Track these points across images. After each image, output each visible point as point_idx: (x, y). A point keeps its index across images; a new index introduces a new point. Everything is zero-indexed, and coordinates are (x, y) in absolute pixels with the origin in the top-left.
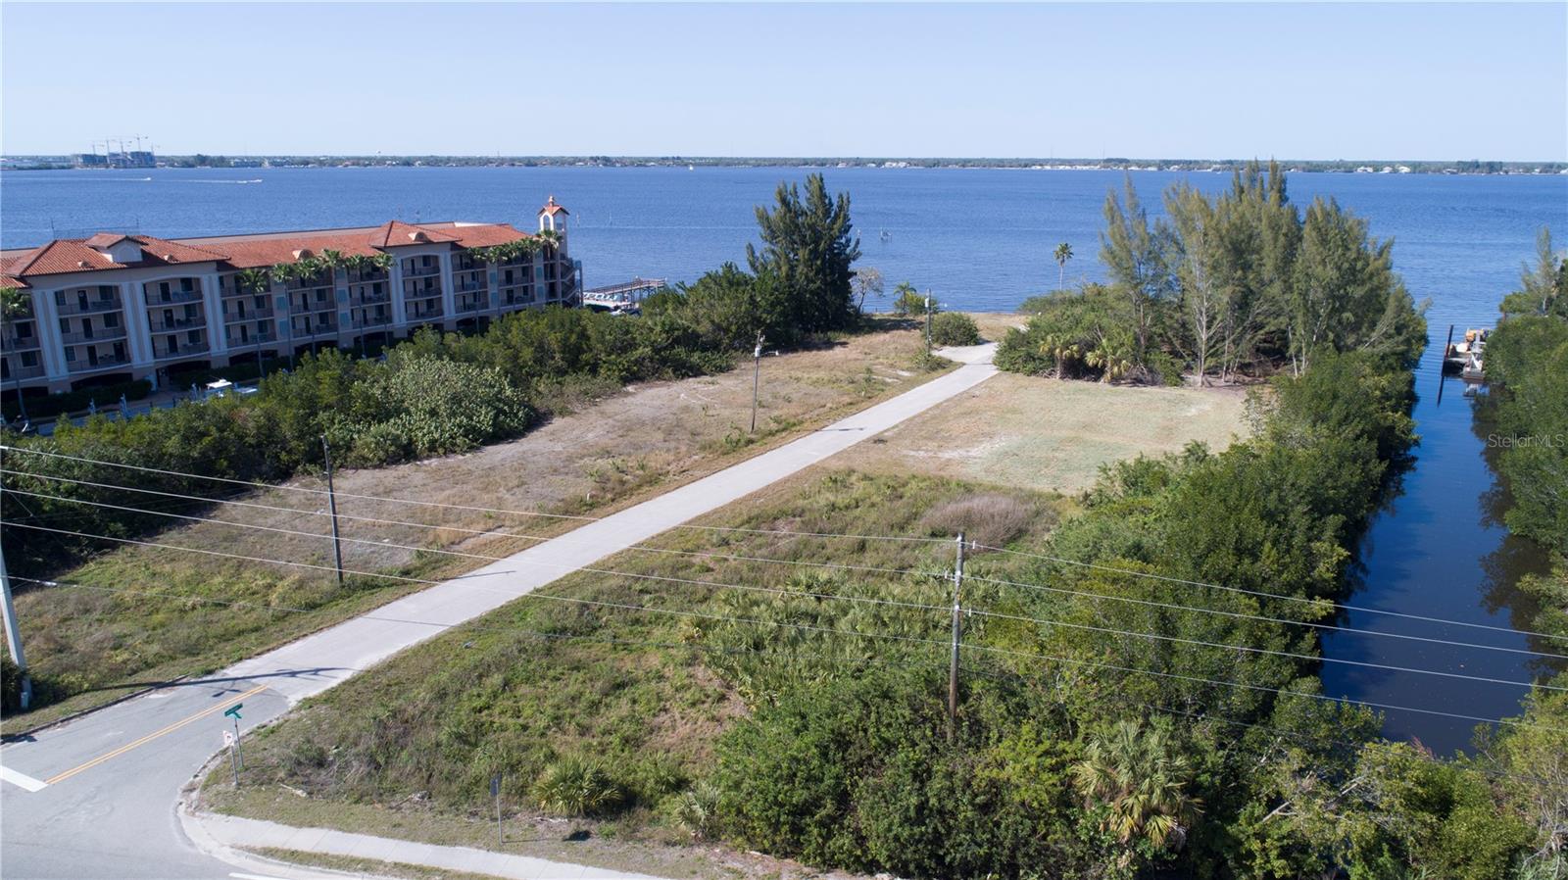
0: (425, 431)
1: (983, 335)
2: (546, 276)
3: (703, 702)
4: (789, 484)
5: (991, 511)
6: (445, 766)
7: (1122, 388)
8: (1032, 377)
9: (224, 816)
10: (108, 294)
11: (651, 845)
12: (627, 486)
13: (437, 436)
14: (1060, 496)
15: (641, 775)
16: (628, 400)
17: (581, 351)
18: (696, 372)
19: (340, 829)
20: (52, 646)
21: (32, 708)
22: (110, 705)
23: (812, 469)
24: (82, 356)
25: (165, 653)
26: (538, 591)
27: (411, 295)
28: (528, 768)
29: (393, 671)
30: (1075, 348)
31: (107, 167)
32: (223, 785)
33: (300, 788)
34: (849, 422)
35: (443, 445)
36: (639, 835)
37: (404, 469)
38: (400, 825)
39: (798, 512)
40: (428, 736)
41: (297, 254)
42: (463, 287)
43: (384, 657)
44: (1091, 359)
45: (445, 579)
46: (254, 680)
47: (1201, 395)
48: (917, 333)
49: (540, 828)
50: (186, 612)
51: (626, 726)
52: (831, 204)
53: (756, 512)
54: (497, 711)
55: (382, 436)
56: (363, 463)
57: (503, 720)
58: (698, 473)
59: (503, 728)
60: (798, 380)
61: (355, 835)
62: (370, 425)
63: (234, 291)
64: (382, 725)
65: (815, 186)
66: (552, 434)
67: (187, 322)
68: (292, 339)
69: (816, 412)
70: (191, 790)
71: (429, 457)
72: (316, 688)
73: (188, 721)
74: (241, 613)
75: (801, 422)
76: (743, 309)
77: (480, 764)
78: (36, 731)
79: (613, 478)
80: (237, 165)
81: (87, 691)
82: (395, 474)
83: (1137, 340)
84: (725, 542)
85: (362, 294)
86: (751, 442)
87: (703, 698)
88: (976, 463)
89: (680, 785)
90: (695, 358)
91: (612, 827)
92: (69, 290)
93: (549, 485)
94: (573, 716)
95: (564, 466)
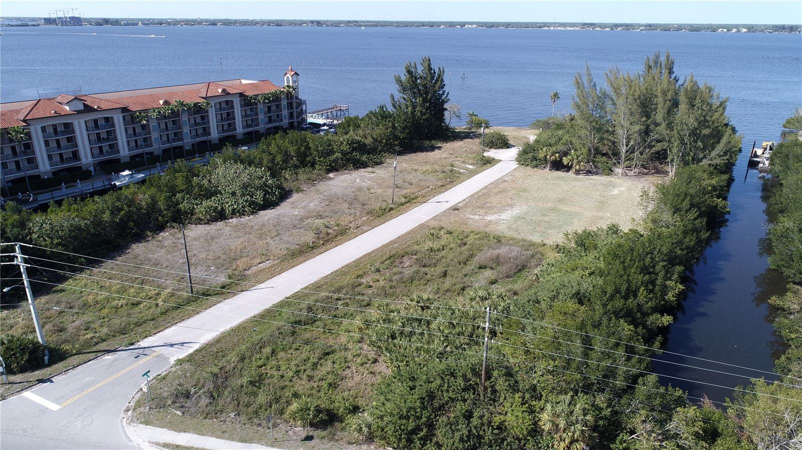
0: (230, 204)
1: (511, 142)
2: (288, 108)
3: (367, 363)
4: (410, 235)
5: (509, 256)
6: (245, 399)
7: (581, 176)
8: (535, 169)
9: (144, 425)
10: (68, 127)
11: (342, 443)
12: (330, 236)
13: (235, 207)
14: (544, 245)
15: (337, 404)
16: (331, 182)
17: (306, 156)
18: (364, 165)
19: (198, 434)
20: (56, 328)
21: (50, 364)
22: (86, 362)
23: (422, 227)
24: (57, 158)
25: (111, 334)
26: (287, 298)
27: (220, 121)
28: (284, 400)
29: (219, 344)
30: (557, 155)
31: (57, 25)
32: (143, 408)
33: (179, 411)
34: (440, 197)
35: (238, 212)
36: (336, 437)
37: (220, 224)
38: (226, 432)
39: (414, 253)
40: (237, 382)
41: (161, 102)
42: (246, 116)
43: (214, 336)
44: (565, 161)
45: (242, 291)
46: (153, 349)
47: (621, 181)
48: (477, 141)
49: (290, 433)
50: (118, 308)
51: (330, 376)
52: (435, 73)
53: (393, 252)
54: (269, 367)
55: (209, 208)
56: (199, 222)
57: (272, 372)
58: (365, 228)
59: (272, 377)
60: (416, 170)
61: (205, 437)
62: (202, 200)
63: (130, 123)
64: (216, 375)
65: (426, 64)
66: (293, 203)
67: (108, 139)
68: (160, 146)
69: (425, 191)
70: (128, 411)
71: (232, 218)
72: (183, 353)
73: (124, 371)
74: (144, 311)
75: (417, 197)
76: (389, 130)
77: (262, 398)
78: (53, 377)
79: (323, 231)
80: (125, 25)
81: (75, 354)
82: (215, 228)
83: (590, 150)
84: (378, 270)
85: (195, 121)
86: (392, 209)
87: (367, 361)
88: (503, 223)
89: (355, 409)
90: (364, 158)
91: (324, 433)
92: (48, 126)
93: (292, 235)
94: (305, 370)
95: (298, 224)
